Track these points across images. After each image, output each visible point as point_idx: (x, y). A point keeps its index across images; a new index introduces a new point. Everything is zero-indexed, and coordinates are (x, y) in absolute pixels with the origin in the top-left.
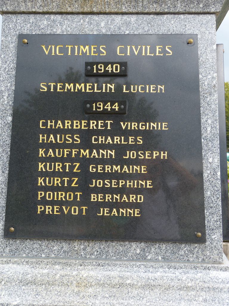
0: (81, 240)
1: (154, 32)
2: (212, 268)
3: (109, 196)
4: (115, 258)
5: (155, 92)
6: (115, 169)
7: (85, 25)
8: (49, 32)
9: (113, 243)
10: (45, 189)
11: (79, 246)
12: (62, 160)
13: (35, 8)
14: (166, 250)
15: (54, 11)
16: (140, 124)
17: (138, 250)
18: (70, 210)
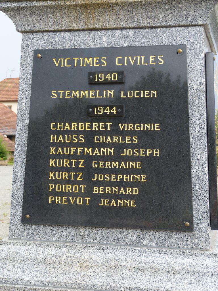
0: (85, 227)
1: (149, 44)
2: (198, 255)
3: (108, 189)
4: (114, 243)
5: (149, 97)
6: (114, 164)
7: (90, 40)
8: (59, 47)
9: (113, 229)
10: (55, 182)
11: (84, 232)
12: (69, 157)
13: (47, 27)
14: (159, 237)
15: (63, 29)
16: (136, 125)
17: (135, 236)
18: (76, 201)
